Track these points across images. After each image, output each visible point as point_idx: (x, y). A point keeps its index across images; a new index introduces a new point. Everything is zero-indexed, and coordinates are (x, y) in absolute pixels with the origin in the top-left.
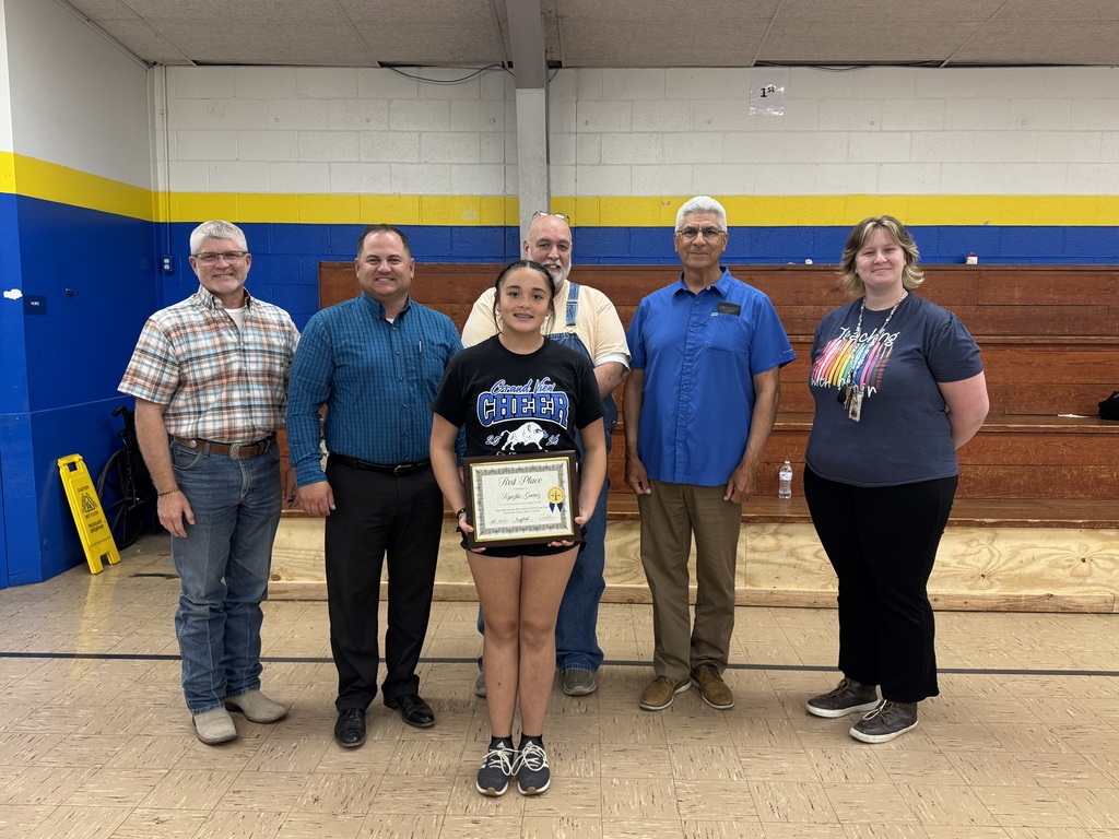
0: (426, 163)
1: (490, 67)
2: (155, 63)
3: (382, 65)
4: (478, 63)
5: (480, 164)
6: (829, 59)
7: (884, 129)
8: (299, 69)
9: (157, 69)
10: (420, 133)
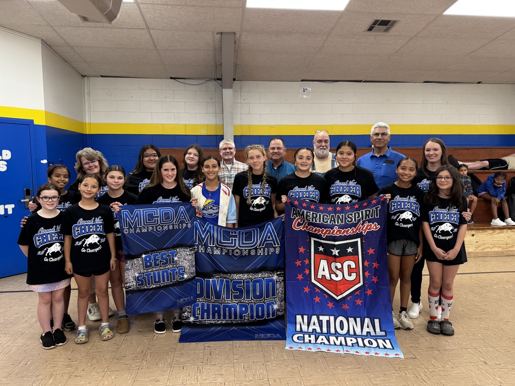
0: (187, 113)
1: (211, 80)
2: (85, 76)
3: (171, 78)
4: (206, 78)
5: (207, 113)
6: (326, 79)
7: (344, 102)
8: (140, 79)
9: (86, 78)
10: (185, 102)
